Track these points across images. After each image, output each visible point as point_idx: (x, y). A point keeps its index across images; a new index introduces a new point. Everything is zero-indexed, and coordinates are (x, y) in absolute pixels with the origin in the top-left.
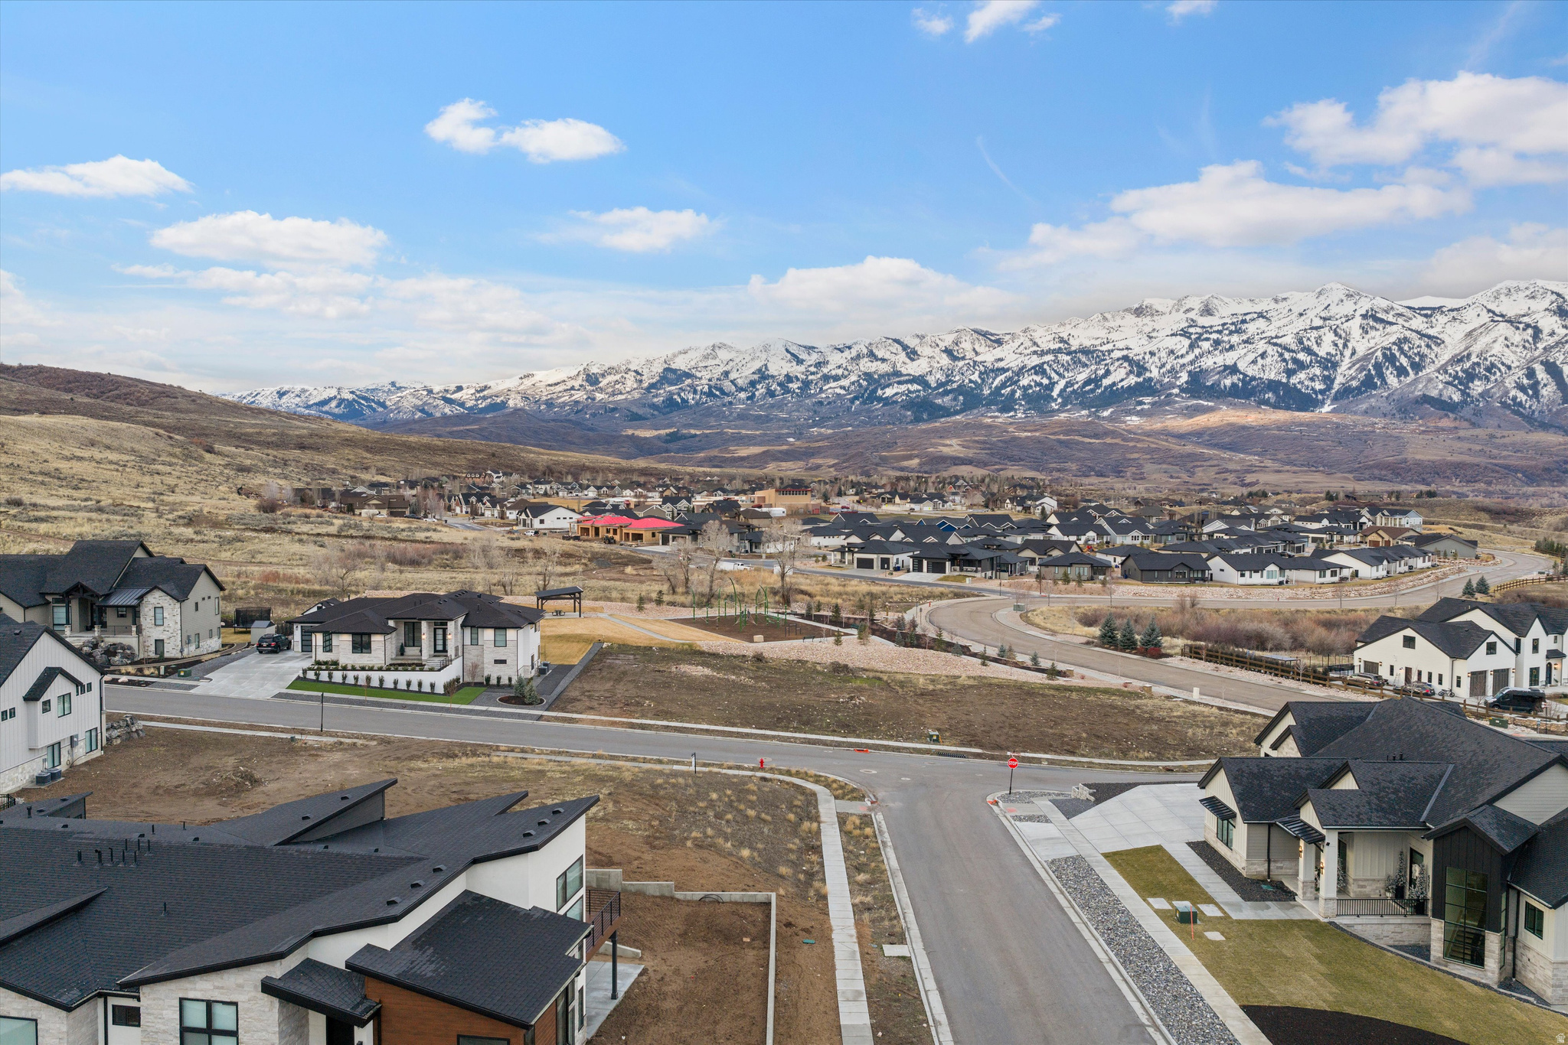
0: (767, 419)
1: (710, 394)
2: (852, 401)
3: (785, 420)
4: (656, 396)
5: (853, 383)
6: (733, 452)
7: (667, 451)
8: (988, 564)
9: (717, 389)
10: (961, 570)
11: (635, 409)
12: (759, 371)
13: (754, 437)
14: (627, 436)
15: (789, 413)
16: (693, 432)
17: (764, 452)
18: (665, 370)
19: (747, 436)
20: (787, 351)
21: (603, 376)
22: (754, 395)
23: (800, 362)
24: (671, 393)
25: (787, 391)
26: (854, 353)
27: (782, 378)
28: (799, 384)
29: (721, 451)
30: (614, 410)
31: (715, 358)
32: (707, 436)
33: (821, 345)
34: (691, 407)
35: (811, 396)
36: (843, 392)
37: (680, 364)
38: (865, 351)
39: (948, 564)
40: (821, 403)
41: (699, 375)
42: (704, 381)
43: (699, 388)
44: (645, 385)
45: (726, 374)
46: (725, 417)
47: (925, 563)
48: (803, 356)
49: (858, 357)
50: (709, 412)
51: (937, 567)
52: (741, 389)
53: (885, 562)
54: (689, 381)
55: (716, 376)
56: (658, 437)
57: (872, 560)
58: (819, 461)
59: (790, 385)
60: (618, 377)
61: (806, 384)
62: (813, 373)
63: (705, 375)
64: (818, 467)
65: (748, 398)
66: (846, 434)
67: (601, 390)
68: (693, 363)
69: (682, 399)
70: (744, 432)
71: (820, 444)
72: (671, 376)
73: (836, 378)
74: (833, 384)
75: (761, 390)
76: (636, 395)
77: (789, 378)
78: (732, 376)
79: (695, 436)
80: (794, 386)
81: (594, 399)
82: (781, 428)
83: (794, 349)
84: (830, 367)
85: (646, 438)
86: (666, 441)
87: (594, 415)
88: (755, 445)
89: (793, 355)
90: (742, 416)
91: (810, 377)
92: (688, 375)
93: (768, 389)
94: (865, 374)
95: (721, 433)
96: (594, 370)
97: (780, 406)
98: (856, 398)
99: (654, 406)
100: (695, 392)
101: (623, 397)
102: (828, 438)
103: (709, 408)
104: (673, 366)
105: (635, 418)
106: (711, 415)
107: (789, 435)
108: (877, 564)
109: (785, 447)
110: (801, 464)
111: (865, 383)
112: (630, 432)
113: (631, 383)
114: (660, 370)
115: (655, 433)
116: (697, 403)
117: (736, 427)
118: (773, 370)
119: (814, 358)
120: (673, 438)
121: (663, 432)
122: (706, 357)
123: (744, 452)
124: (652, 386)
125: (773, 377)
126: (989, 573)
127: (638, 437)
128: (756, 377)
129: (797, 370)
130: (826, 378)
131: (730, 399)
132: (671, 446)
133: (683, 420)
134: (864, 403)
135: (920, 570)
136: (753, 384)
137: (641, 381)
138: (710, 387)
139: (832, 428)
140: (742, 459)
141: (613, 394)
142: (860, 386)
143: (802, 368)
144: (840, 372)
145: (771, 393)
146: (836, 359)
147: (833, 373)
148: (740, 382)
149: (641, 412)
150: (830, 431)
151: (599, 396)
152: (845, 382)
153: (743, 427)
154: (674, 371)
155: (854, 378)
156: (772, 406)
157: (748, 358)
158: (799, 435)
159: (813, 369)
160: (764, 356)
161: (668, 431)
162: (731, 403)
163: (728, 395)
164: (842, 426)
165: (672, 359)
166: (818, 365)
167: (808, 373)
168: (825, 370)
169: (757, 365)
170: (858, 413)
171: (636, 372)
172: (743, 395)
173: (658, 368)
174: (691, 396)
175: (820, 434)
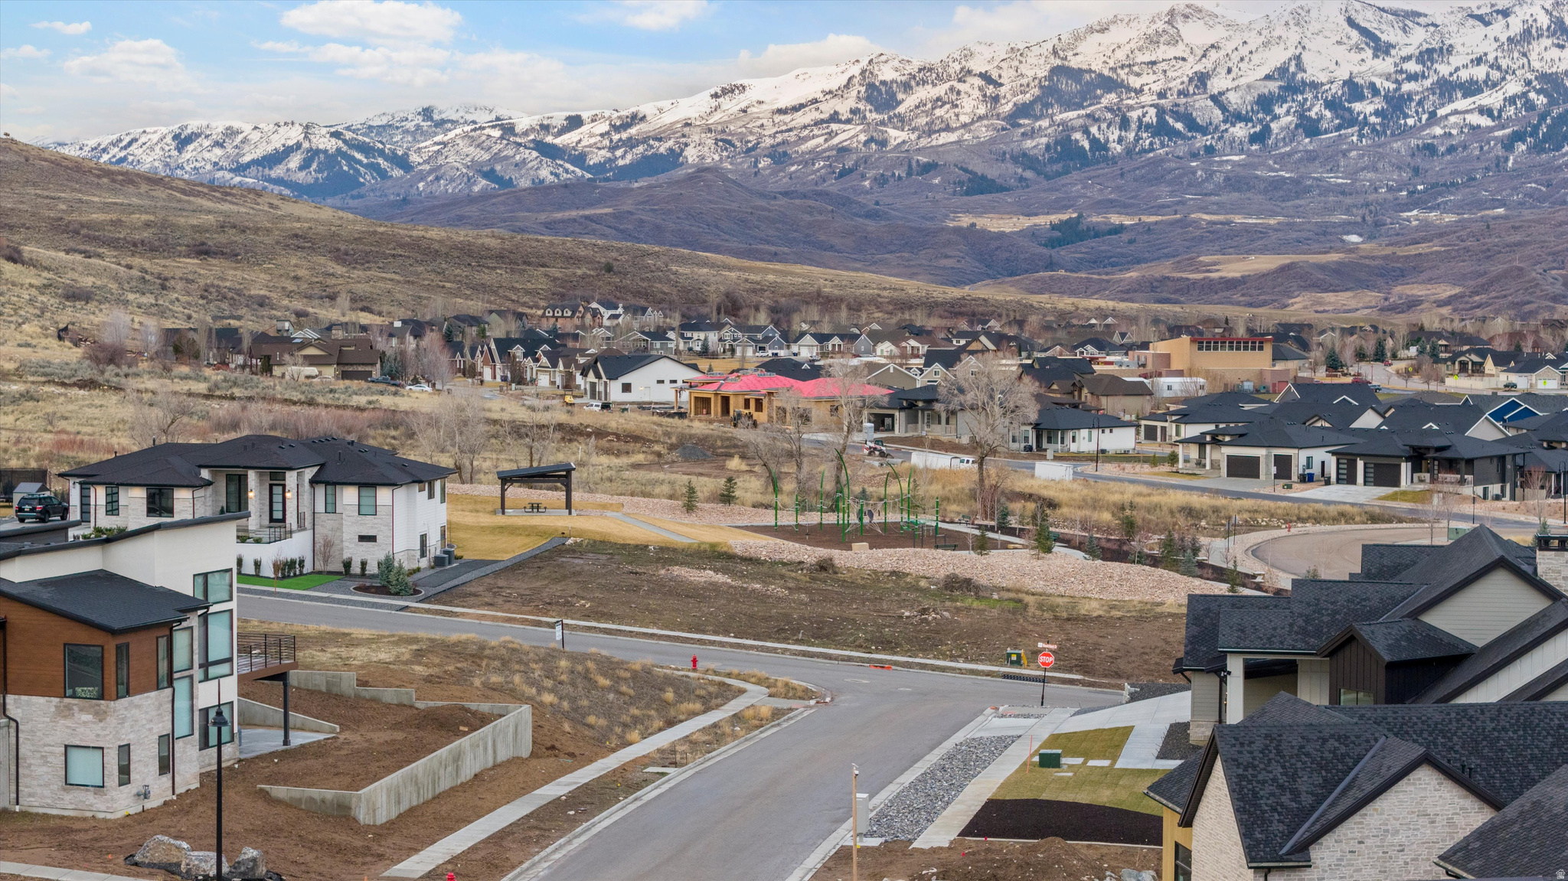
0: (1298, 189)
1: (1161, 129)
2: (1509, 144)
3: (1342, 191)
4: (1032, 134)
5: (1511, 100)
6: (1208, 267)
7: (1051, 265)
8: (1493, 468)
9: (1178, 116)
10: (1433, 480)
11: (978, 167)
12: (1282, 71)
13: (1261, 232)
14: (958, 230)
15: (1353, 174)
16: (1115, 219)
17: (1283, 269)
18: (1055, 71)
19: (1247, 229)
20: (1351, 22)
21: (907, 87)
22: (1267, 130)
23: (1382, 49)
24: (1067, 128)
25: (1349, 120)
26: (1516, 26)
27: (1336, 89)
28: (1379, 104)
29: (1178, 267)
30: (928, 168)
31: (1174, 41)
32: (1148, 229)
33: (1437, 12)
34: (1114, 160)
35: (1407, 131)
36: (1485, 122)
37: (1091, 56)
38: (1544, 21)
39: (1405, 468)
40: (1430, 149)
41: (1135, 82)
42: (1147, 99)
43: (1134, 115)
44: (1006, 108)
45: (1201, 79)
46: (1194, 185)
47: (1360, 464)
48: (1390, 34)
49: (1527, 35)
50: (1156, 173)
51: (1384, 474)
52: (1238, 117)
53: (1283, 467)
54: (1111, 98)
55: (1176, 85)
56: (1032, 233)
57: (1254, 462)
58: (1417, 290)
59: (1357, 106)
60: (941, 90)
61: (1397, 103)
62: (1413, 77)
63: (1151, 82)
64: (1412, 304)
65: (1254, 138)
66: (1488, 225)
67: (902, 122)
68: (1121, 55)
69: (1094, 141)
70: (1238, 219)
71: (1422, 248)
72: (1066, 85)
73: (1471, 88)
74: (1461, 104)
75: (1284, 118)
76: (983, 132)
77: (1354, 89)
78: (1216, 85)
79: (1119, 229)
80: (1365, 108)
81: (883, 143)
82: (1331, 210)
83: (1367, 19)
84: (1456, 61)
85: (1002, 235)
86: (1053, 243)
87: (881, 181)
88: (1264, 250)
89: (1364, 32)
90: (1236, 182)
91: (1407, 87)
92: (1109, 84)
93: (1302, 115)
94: (1543, 77)
95: (1184, 223)
96: (887, 73)
97: (1330, 157)
98: (1518, 137)
99: (1025, 159)
100: (1125, 124)
101: (952, 137)
102: (1442, 233)
103: (1159, 161)
104: (1074, 63)
105: (979, 186)
106: (1159, 179)
107: (1349, 227)
108: (1267, 469)
109: (1334, 257)
110: (1372, 297)
111: (1541, 100)
112: (965, 221)
113: (971, 104)
114: (1042, 73)
115: (1026, 222)
116: (1129, 152)
117: (1221, 208)
118: (1315, 69)
119: (1418, 38)
120: (1069, 233)
121: (1043, 220)
122: (1153, 40)
123: (1233, 268)
124: (1023, 110)
125: (1315, 86)
126: (1495, 489)
127: (984, 233)
128: (1273, 86)
129: (1375, 69)
130: (1447, 89)
131: (1208, 140)
132: (1064, 253)
133: (1095, 193)
134: (1537, 148)
135: (1351, 480)
136: (1265, 103)
137: (996, 99)
138: (1161, 112)
139: (1457, 208)
140: (1230, 284)
141: (930, 131)
142: (1530, 106)
143: (1386, 65)
144: (1480, 73)
145: (1310, 127)
146: (1471, 41)
147: (1464, 75)
148: (1234, 99)
149: (992, 172)
150: (1449, 218)
151: (895, 136)
152: (1491, 99)
153: (1236, 209)
154: (1076, 74)
155: (1513, 87)
156: (1311, 157)
157: (1255, 41)
158: (1372, 229)
159: (1412, 67)
160: (1293, 36)
161: (1055, 218)
162: (1210, 150)
163: (1204, 130)
164: (1481, 205)
165: (1071, 46)
166: (1427, 56)
167: (1401, 75)
168: (1444, 70)
169: (1277, 57)
170: (1519, 173)
171: (985, 77)
172: (1240, 131)
173: (1037, 68)
174: (1114, 134)
175: (1426, 225)
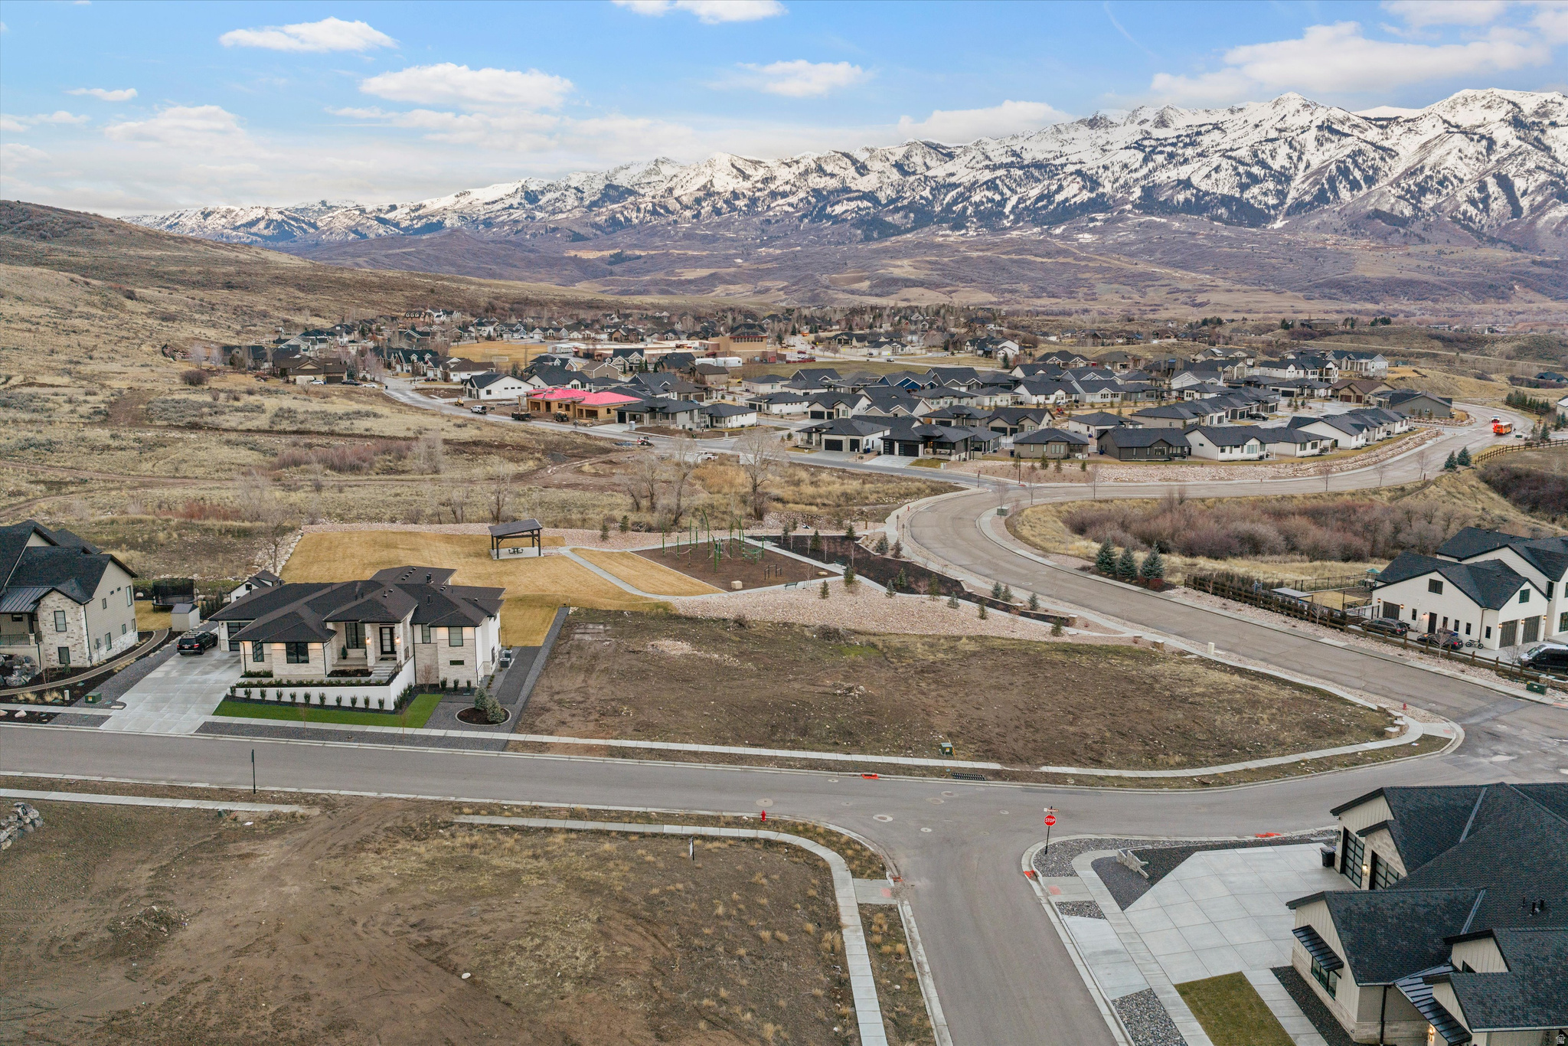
0: (714, 239)
1: (654, 212)
2: (801, 219)
3: (732, 240)
4: (598, 215)
5: (801, 200)
6: (679, 274)
7: (611, 273)
9: (661, 207)
10: (935, 454)
11: (576, 229)
12: (705, 187)
13: (697, 259)
14: (570, 258)
15: (736, 232)
16: (638, 253)
17: (712, 275)
18: (608, 186)
19: (693, 257)
20: (733, 165)
21: (542, 193)
22: (699, 213)
23: (746, 177)
24: (614, 212)
25: (734, 208)
26: (802, 169)
27: (728, 195)
28: (746, 201)
29: (667, 274)
30: (554, 230)
31: (658, 173)
32: (652, 257)
33: (769, 162)
34: (634, 227)
35: (758, 214)
36: (791, 209)
37: (622, 180)
38: (813, 166)
40: (768, 221)
41: (642, 191)
42: (647, 199)
43: (642, 206)
44: (587, 203)
45: (670, 190)
46: (670, 237)
47: (897, 445)
48: (749, 171)
49: (807, 172)
50: (653, 232)
51: (909, 450)
52: (686, 207)
54: (631, 199)
55: (660, 193)
56: (602, 259)
58: (768, 284)
59: (737, 203)
60: (558, 194)
61: (754, 201)
62: (760, 190)
63: (649, 192)
64: (767, 290)
65: (694, 217)
66: (795, 255)
67: (541, 209)
68: (635, 180)
69: (626, 218)
70: (690, 253)
71: (769, 265)
72: (611, 192)
73: (784, 195)
74: (781, 201)
75: (706, 207)
76: (577, 213)
77: (735, 195)
78: (677, 193)
79: (640, 257)
80: (741, 203)
81: (533, 218)
82: (728, 248)
83: (740, 164)
84: (778, 183)
85: (589, 260)
86: (611, 263)
87: (534, 235)
88: (702, 267)
89: (739, 170)
90: (688, 236)
91: (758, 194)
92: (631, 192)
93: (714, 207)
94: (814, 190)
95: (667, 254)
96: (533, 187)
97: (727, 224)
98: (805, 216)
99: (596, 226)
100: (639, 210)
101: (564, 216)
102: (776, 259)
103: (655, 227)
104: (615, 183)
105: (577, 238)
106: (655, 235)
107: (737, 256)
109: (732, 270)
110: (749, 287)
111: (813, 200)
112: (572, 253)
113: (571, 201)
114: (602, 187)
115: (599, 254)
116: (641, 222)
117: (682, 247)
118: (718, 187)
119: (760, 173)
120: (618, 259)
121: (607, 253)
122: (649, 173)
123: (690, 274)
124: (594, 204)
125: (719, 193)
127: (581, 259)
128: (701, 194)
129: (744, 186)
130: (774, 195)
131: (674, 217)
132: (616, 268)
133: (628, 240)
134: (813, 221)
135: (892, 453)
136: (698, 201)
137: (582, 199)
138: (654, 205)
139: (781, 247)
140: (690, 282)
141: (554, 213)
142: (809, 203)
143: (748, 184)
144: (787, 188)
145: (717, 212)
146: (784, 174)
147: (781, 189)
148: (684, 199)
149: (582, 231)
150: (778, 252)
151: (539, 215)
152: (793, 199)
153: (689, 248)
154: (616, 188)
155: (802, 195)
156: (719, 225)
157: (692, 174)
158: (746, 256)
159: (759, 185)
160: (709, 171)
161: (612, 252)
162: (675, 222)
163: (672, 213)
164: (790, 246)
165: (613, 175)
166: (766, 181)
167: (754, 189)
168: (773, 187)
169: (701, 181)
170: (807, 231)
171: (576, 188)
172: (688, 213)
173: (599, 185)
174: (634, 215)
175: (769, 255)
